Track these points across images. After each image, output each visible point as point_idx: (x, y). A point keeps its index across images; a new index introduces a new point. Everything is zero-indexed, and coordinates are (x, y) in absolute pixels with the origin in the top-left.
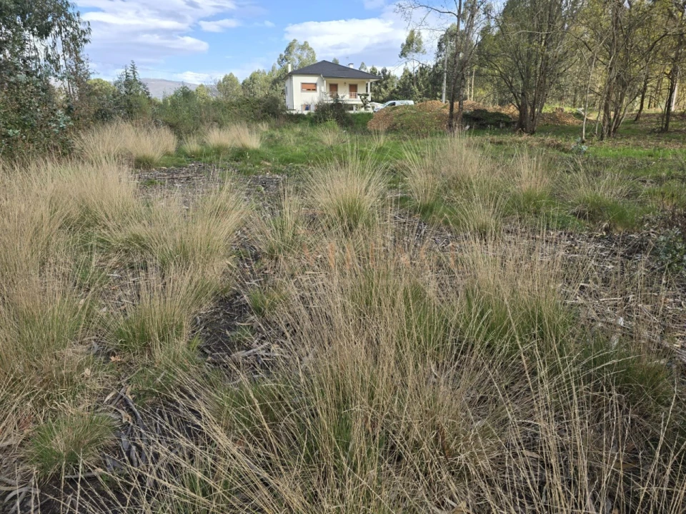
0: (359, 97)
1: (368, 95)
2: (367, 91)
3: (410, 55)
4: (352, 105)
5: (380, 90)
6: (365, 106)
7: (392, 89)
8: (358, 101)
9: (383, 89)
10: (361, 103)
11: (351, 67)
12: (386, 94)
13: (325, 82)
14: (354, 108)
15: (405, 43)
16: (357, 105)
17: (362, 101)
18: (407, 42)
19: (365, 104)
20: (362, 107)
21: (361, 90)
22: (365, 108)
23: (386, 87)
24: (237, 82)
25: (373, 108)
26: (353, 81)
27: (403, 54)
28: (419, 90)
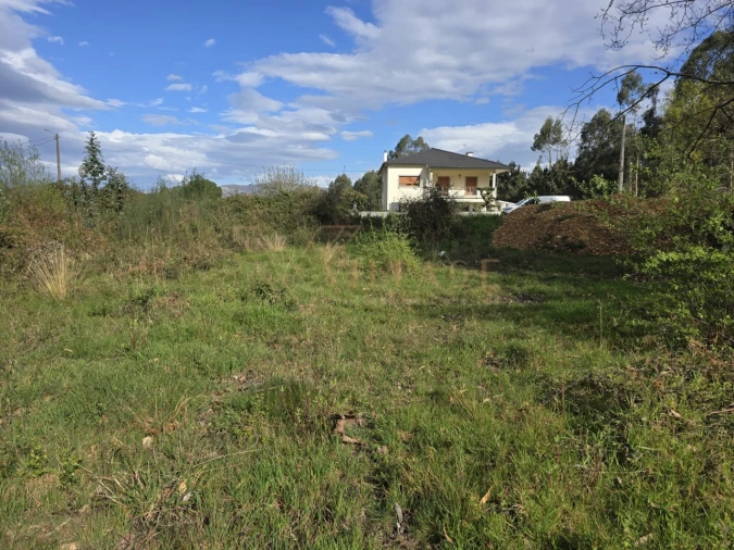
0: (479, 192)
1: (493, 190)
2: (491, 184)
3: (546, 147)
4: (469, 203)
5: (507, 188)
6: (487, 204)
7: (522, 186)
8: (478, 199)
9: (510, 187)
10: (482, 201)
11: (470, 155)
12: (515, 192)
13: (431, 174)
14: (471, 209)
15: (539, 133)
16: (475, 204)
17: (484, 198)
18: (542, 132)
19: (487, 203)
20: (483, 206)
21: (482, 184)
22: (488, 208)
23: (514, 184)
24: (350, 183)
25: (499, 207)
26: (471, 173)
27: (537, 146)
28: (558, 187)
